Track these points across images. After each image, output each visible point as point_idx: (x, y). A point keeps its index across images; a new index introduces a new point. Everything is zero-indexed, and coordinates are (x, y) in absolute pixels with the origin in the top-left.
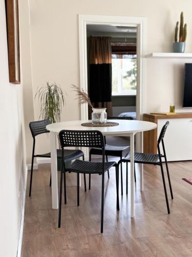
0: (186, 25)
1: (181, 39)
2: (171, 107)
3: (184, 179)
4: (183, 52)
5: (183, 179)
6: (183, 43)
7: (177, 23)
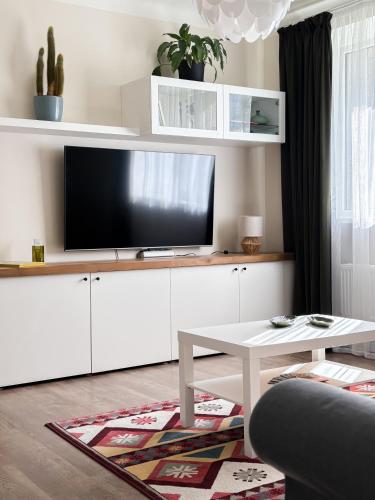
0: (60, 58)
1: (52, 89)
2: (34, 247)
3: (50, 426)
4: (59, 120)
5: (46, 426)
6: (57, 98)
7: (41, 52)
